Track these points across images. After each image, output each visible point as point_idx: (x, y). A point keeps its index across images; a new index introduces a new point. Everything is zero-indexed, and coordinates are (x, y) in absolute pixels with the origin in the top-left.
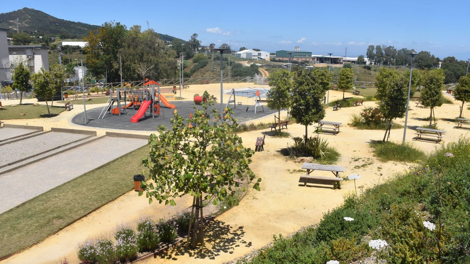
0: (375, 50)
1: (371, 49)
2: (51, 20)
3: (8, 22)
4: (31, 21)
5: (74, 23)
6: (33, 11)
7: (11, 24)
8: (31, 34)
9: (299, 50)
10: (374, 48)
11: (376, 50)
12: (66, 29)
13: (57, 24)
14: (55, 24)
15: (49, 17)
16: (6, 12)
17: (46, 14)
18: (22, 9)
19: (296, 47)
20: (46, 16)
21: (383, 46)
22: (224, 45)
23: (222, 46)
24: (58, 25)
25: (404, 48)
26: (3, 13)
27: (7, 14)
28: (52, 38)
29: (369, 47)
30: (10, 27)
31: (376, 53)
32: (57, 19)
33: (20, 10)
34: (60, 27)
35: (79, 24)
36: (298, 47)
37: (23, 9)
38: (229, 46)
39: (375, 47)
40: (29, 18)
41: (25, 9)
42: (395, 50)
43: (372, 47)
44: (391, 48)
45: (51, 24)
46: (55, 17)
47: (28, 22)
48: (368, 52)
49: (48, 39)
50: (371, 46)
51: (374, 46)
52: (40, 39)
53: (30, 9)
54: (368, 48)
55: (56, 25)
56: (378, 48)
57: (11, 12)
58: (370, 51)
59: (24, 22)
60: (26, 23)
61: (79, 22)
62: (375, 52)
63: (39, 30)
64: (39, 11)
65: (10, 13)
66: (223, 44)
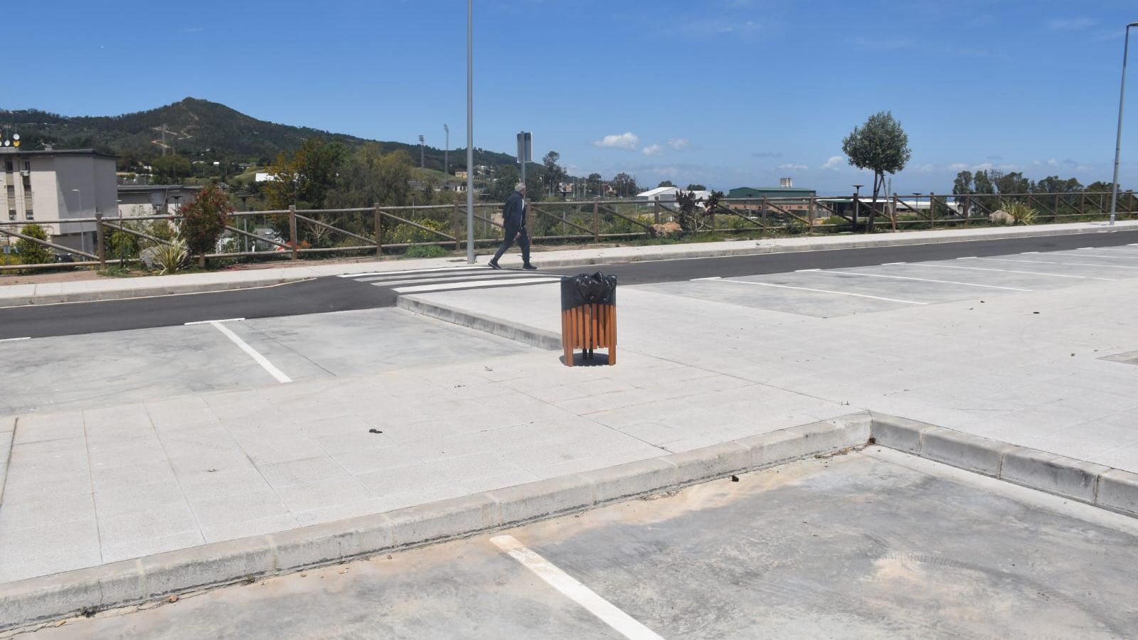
0: (973, 182)
1: (964, 182)
2: (242, 124)
3: (151, 132)
4: (198, 127)
5: (293, 129)
6: (204, 104)
7: (156, 135)
8: (198, 156)
9: (790, 185)
10: (970, 179)
11: (975, 182)
12: (275, 143)
13: (256, 133)
14: (250, 134)
15: (239, 116)
16: (148, 109)
17: (232, 111)
18: (180, 100)
19: (783, 180)
20: (232, 114)
21: (992, 173)
22: (621, 176)
23: (616, 178)
24: (256, 135)
25: (1052, 175)
26: (142, 111)
27: (150, 112)
28: (241, 165)
29: (959, 175)
30: (154, 142)
31: (977, 189)
32: (256, 120)
33: (178, 104)
34: (261, 140)
35: (306, 131)
36: (789, 179)
37: (184, 100)
38: (631, 180)
39: (973, 176)
40: (196, 121)
41: (189, 101)
42: (1025, 181)
43: (965, 176)
44: (1015, 178)
45: (243, 134)
46: (251, 116)
47: (194, 129)
48: (956, 186)
49: (233, 166)
50: (964, 173)
51: (970, 174)
52: (215, 166)
53: (198, 101)
54: (956, 177)
55: (253, 134)
56: (981, 177)
57: (157, 108)
58: (961, 185)
59: (185, 129)
60: (188, 132)
61: (304, 127)
62: (972, 186)
63: (215, 147)
64: (217, 105)
65: (155, 110)
66: (619, 175)
